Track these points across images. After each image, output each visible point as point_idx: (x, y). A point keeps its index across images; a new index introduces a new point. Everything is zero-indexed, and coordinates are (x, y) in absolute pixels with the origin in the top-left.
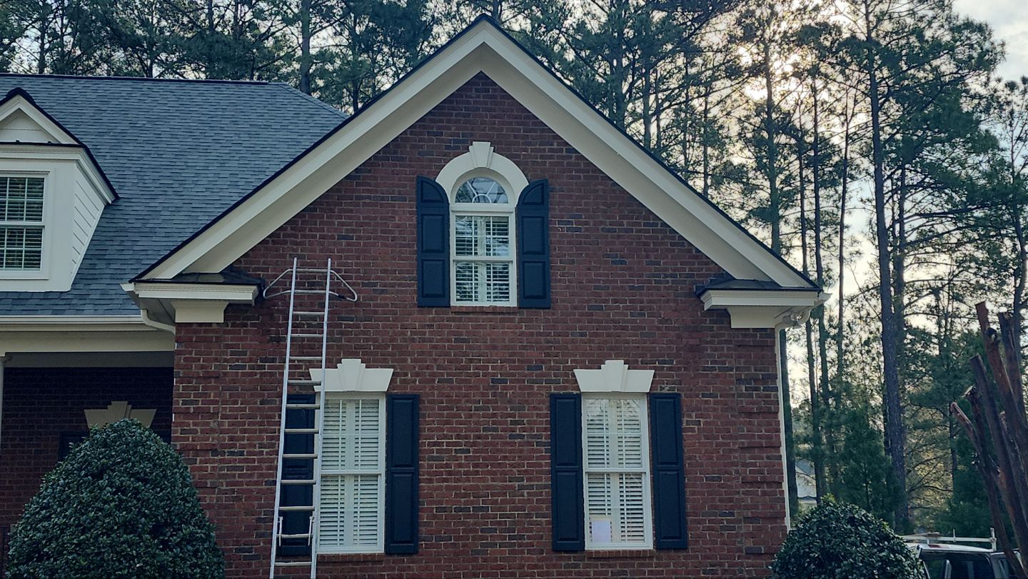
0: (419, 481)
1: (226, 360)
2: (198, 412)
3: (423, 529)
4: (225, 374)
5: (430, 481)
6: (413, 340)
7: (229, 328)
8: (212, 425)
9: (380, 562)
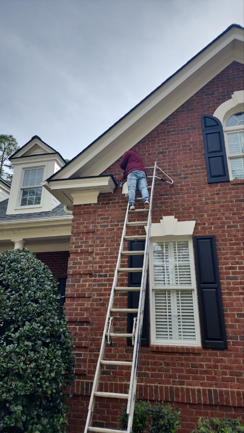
0: (222, 294)
1: (98, 223)
2: (82, 252)
3: (229, 330)
4: (97, 230)
5: (230, 294)
6: (207, 203)
7: (100, 206)
8: (89, 259)
9: (199, 354)
